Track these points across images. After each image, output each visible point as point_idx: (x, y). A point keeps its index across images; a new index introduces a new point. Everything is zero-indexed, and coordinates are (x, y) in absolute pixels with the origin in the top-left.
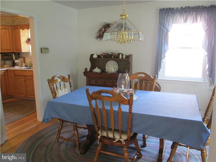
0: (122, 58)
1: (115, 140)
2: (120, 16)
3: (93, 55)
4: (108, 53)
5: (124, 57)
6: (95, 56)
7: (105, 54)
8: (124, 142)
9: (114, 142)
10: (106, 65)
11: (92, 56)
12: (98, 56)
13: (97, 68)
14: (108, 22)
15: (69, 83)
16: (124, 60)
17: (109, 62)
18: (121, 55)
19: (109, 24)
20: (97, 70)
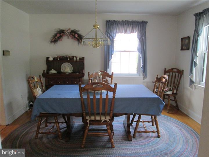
0: (76, 60)
1: (101, 121)
2: (93, 26)
3: (49, 57)
4: (63, 56)
5: (78, 59)
6: (51, 59)
7: (61, 57)
8: (109, 121)
9: (102, 122)
10: (61, 67)
11: (48, 59)
12: (53, 58)
13: (53, 70)
14: (62, 28)
15: (40, 83)
16: (78, 62)
17: (64, 64)
18: (75, 57)
19: (63, 30)
20: (53, 72)
